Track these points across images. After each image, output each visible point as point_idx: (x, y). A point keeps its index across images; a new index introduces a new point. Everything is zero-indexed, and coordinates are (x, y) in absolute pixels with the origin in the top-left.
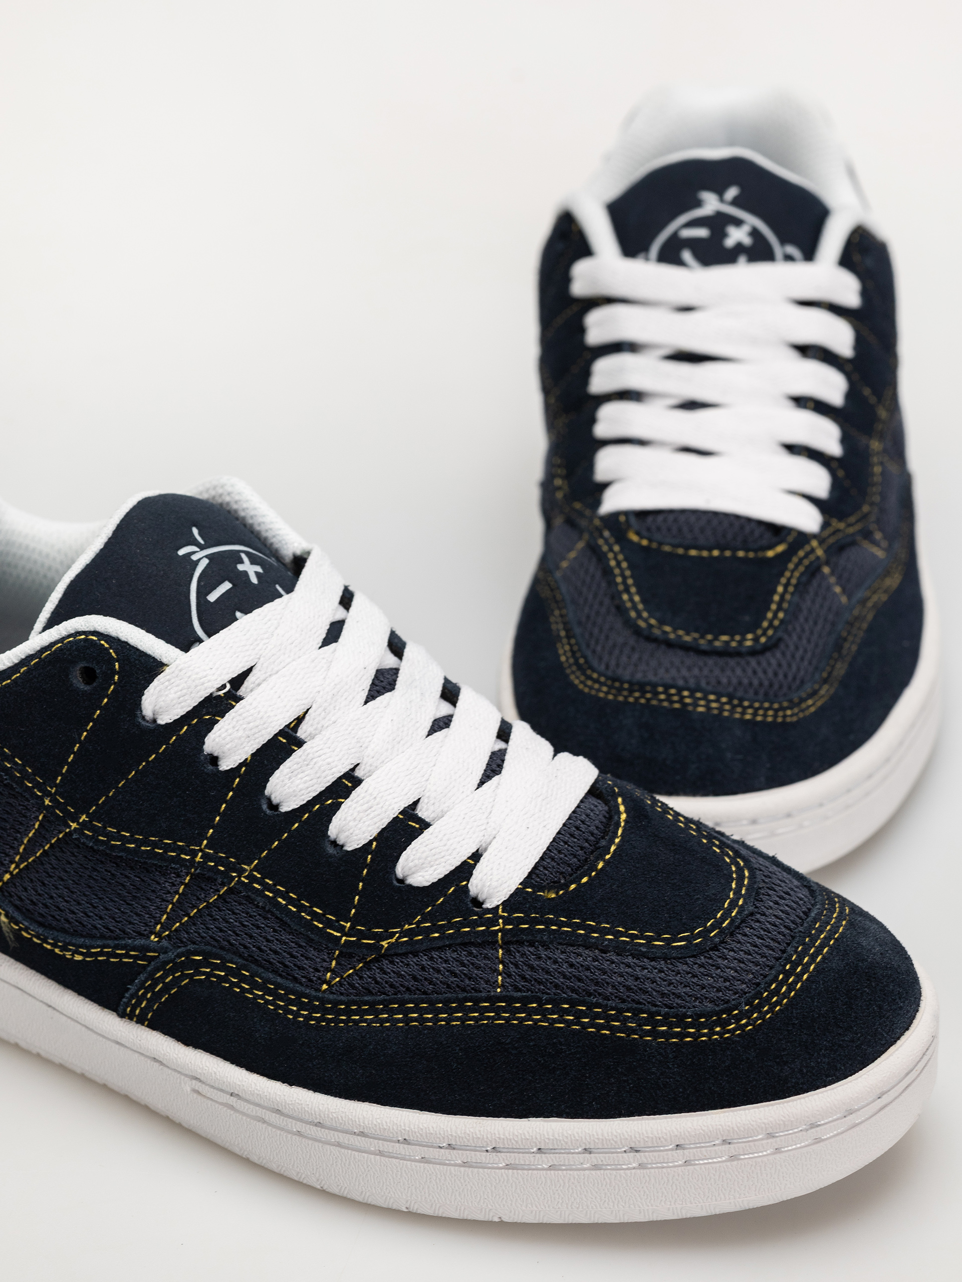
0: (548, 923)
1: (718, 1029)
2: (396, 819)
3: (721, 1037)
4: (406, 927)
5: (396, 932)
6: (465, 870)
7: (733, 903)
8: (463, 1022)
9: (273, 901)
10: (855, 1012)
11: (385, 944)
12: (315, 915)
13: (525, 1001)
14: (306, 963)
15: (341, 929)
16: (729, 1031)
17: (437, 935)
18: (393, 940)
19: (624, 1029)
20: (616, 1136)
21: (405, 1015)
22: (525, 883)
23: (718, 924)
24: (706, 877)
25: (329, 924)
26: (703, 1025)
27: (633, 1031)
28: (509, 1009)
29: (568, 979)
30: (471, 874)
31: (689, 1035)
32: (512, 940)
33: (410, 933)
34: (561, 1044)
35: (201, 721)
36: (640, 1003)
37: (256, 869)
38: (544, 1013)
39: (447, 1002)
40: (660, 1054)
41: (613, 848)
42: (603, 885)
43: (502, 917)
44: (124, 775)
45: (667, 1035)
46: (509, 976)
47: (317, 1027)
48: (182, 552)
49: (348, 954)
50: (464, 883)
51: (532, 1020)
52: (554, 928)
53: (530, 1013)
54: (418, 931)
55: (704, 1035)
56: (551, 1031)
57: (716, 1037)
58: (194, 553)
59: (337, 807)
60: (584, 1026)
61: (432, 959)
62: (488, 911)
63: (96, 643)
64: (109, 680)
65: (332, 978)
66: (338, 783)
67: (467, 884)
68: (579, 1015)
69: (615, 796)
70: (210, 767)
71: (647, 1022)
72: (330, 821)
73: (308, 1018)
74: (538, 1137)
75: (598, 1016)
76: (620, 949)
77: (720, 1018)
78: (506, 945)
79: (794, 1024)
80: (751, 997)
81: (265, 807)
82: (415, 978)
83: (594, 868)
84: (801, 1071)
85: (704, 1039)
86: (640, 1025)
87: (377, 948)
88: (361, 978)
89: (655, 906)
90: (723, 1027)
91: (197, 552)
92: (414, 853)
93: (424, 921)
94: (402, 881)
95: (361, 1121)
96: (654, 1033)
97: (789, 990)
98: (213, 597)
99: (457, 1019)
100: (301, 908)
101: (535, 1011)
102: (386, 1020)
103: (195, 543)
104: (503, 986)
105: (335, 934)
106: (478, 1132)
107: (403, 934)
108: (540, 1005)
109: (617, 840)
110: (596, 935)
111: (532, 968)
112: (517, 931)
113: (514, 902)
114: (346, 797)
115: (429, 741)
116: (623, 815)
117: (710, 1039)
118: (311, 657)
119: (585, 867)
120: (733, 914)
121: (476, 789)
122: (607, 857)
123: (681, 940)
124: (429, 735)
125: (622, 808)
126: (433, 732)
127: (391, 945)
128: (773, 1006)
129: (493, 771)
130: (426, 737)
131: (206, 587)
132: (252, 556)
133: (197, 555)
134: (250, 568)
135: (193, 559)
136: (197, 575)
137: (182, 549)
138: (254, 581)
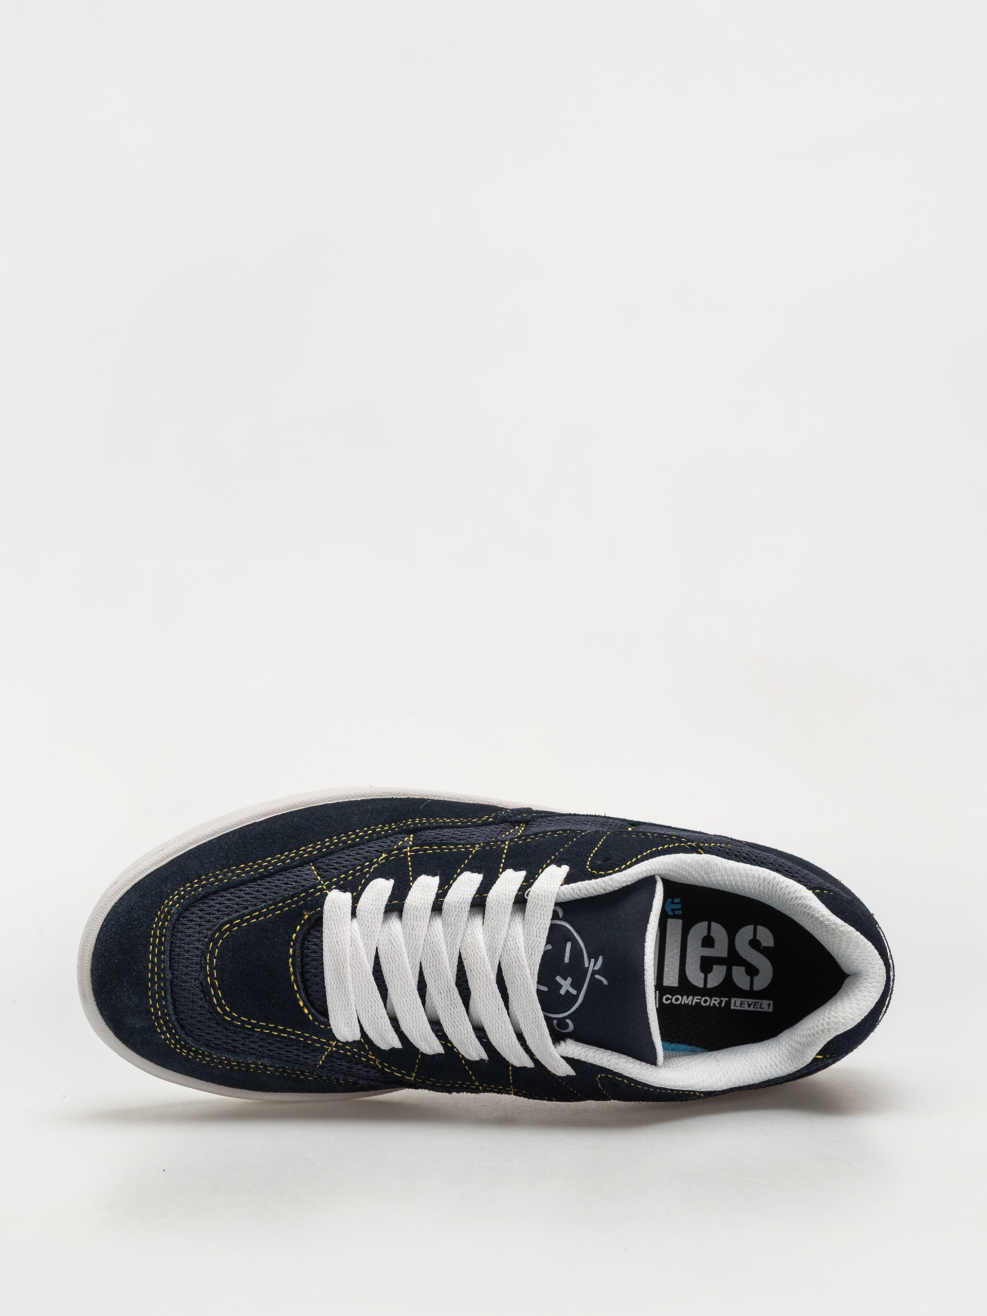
4: (376, 866)
6: (356, 900)
7: (211, 976)
12: (430, 849)
17: (357, 869)
18: (381, 858)
19: (233, 871)
23: (211, 953)
26: (190, 891)
30: (352, 899)
33: (373, 864)
38: (280, 861)
40: (207, 868)
41: (291, 970)
42: (282, 939)
43: (325, 889)
45: (207, 878)
48: (600, 959)
51: (284, 856)
53: (288, 858)
56: (272, 855)
57: (182, 889)
58: (595, 965)
62: (334, 888)
67: (352, 894)
69: (315, 1019)
71: (222, 879)
77: (184, 899)
79: (143, 914)
80: (173, 918)
87: (388, 852)
90: (180, 895)
91: (594, 967)
94: (388, 878)
97: (155, 933)
98: (569, 945)
101: (285, 859)
103: (599, 972)
105: (414, 848)
107: (376, 862)
108: (284, 863)
109: (293, 977)
110: (272, 908)
115: (417, 961)
116: (301, 1004)
117: (184, 887)
118: (500, 952)
119: (298, 945)
120: (208, 966)
121: (377, 948)
122: (290, 960)
123: (226, 930)
124: (421, 967)
125: (306, 1011)
126: (421, 974)
127: (381, 856)
128: (159, 920)
129: (377, 972)
130: (421, 963)
131: (576, 950)
132: (572, 999)
133: (593, 965)
134: (566, 985)
135: (593, 960)
136: (585, 952)
137: (602, 961)
138: (559, 979)
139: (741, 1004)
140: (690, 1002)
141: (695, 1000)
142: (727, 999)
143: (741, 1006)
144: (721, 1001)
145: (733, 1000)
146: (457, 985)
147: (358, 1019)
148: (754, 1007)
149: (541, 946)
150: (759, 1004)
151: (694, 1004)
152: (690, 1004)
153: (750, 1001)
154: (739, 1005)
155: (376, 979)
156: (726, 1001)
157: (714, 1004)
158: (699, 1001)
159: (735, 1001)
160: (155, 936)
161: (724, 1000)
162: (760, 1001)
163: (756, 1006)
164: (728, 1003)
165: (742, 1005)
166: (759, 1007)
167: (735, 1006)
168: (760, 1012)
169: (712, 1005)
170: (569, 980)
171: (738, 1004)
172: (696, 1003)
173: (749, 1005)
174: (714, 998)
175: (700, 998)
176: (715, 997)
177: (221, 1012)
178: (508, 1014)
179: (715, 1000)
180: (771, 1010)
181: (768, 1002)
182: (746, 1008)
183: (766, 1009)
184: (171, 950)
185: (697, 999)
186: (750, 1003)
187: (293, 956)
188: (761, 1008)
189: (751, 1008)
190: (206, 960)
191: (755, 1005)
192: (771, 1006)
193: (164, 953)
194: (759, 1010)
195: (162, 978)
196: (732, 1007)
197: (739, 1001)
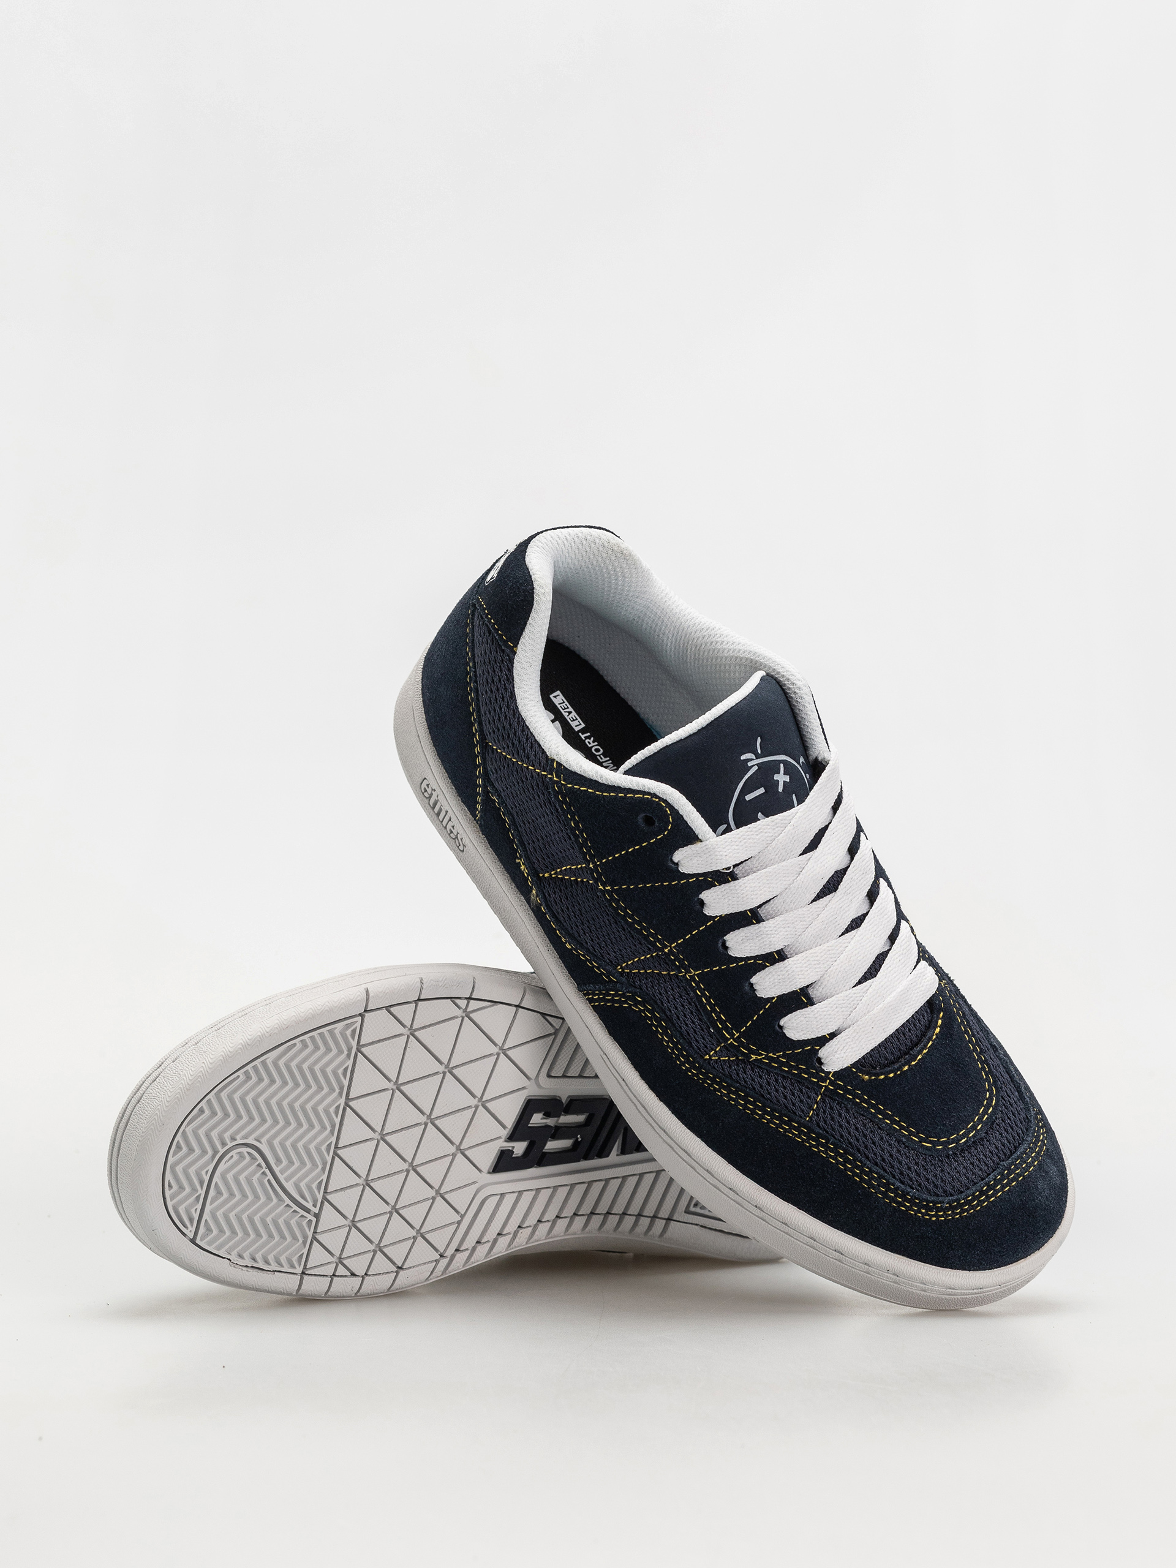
0: (855, 1096)
1: (923, 1211)
2: (795, 992)
3: (923, 1216)
4: (771, 1055)
5: (764, 1054)
6: (822, 1041)
7: (974, 1127)
8: (777, 1128)
9: (699, 998)
10: (1010, 1236)
11: (754, 1057)
12: (720, 1019)
13: (819, 1136)
14: (701, 1041)
15: (732, 1035)
16: (929, 1215)
17: (786, 1069)
18: (759, 1058)
19: (869, 1183)
20: (834, 1242)
21: (746, 1103)
22: (854, 1065)
23: (957, 1141)
24: (966, 1099)
25: (726, 1028)
26: (916, 1205)
27: (873, 1187)
28: (807, 1134)
29: (851, 1136)
30: (824, 1045)
31: (905, 1206)
32: (830, 1095)
33: (771, 1059)
34: (828, 1173)
35: (705, 880)
36: (886, 1172)
37: (697, 975)
38: (827, 1148)
39: (773, 1110)
40: (882, 1209)
41: (920, 1057)
42: (901, 1084)
43: (830, 1079)
44: (645, 883)
45: (893, 1200)
46: (818, 1115)
47: (691, 1078)
48: (743, 757)
49: (729, 1049)
50: (818, 1048)
51: (818, 1149)
52: (858, 1100)
53: (819, 1144)
54: (776, 1060)
55: (913, 1210)
56: (826, 1161)
57: (920, 1215)
58: (751, 760)
59: (764, 967)
60: (846, 1169)
61: (777, 1081)
62: (823, 1071)
63: (663, 809)
64: (661, 832)
65: (713, 1055)
66: (771, 954)
67: (819, 1049)
68: (846, 1161)
69: (940, 1010)
70: (698, 907)
71: (884, 1185)
72: (755, 974)
73: (689, 1070)
74: (789, 1219)
75: (858, 1167)
76: (890, 1132)
77: (927, 1204)
78: (824, 1095)
79: (970, 1229)
80: (952, 1200)
81: (720, 945)
82: (761, 1086)
83: (900, 1068)
84: (959, 1257)
85: (912, 1212)
86: (879, 1185)
87: (748, 1056)
88: (730, 1067)
89: (925, 1111)
90: (927, 1211)
91: (754, 759)
92: (796, 1018)
93: (783, 1057)
94: (781, 1027)
95: (691, 1149)
96: (885, 1194)
97: (978, 1205)
98: (748, 797)
99: (775, 1124)
100: (714, 1010)
101: (823, 1145)
102: (733, 1100)
103: (755, 752)
104: (810, 1118)
105: (727, 1035)
106: (755, 1196)
107: (767, 1057)
108: (827, 1142)
109: (925, 1051)
110: (880, 1117)
111: (833, 1119)
112: (834, 1092)
113: (840, 1074)
114: (772, 964)
115: (841, 940)
116: (938, 1030)
117: (916, 1214)
118: (792, 860)
119: (896, 1066)
120: (970, 1135)
121: (854, 987)
122: (913, 1063)
123: (930, 1142)
124: (843, 934)
125: (940, 1022)
126: (847, 931)
127: (757, 1060)
128: (963, 1211)
129: (871, 974)
130: (840, 936)
131: (748, 788)
132: (788, 766)
133: (753, 761)
134: (782, 778)
135: (750, 764)
136: (746, 777)
137: (744, 755)
138: (781, 789)
139: (574, 720)
140: (609, 762)
141: (604, 759)
142: (580, 734)
143: (577, 719)
144: (586, 738)
145: (577, 729)
146: (836, 889)
147: (914, 968)
148: (568, 708)
149: (765, 824)
150: (561, 705)
151: (608, 759)
152: (611, 762)
153: (566, 715)
154: (577, 721)
155: (877, 971)
156: (583, 734)
157: (594, 742)
158: (602, 756)
159: (576, 726)
160: (980, 1203)
161: (583, 737)
162: (559, 706)
163: (566, 707)
164: (583, 731)
165: (575, 718)
166: (564, 704)
167: (580, 724)
168: (567, 700)
169: (596, 743)
170: (776, 777)
171: (576, 723)
172: (605, 757)
173: (570, 713)
174: (589, 746)
175: (598, 757)
176: (587, 745)
177: (995, 1099)
178: (830, 823)
179: (590, 743)
180: (558, 692)
181: (553, 699)
182: (574, 714)
183: (561, 696)
184: (983, 1179)
185: (601, 759)
186: (567, 714)
187: (908, 1063)
188: (564, 702)
189: (571, 709)
190: (967, 1141)
191: (565, 709)
192: (555, 694)
193: (987, 1184)
194: (566, 703)
195: (1008, 1170)
196: (583, 725)
197: (573, 724)
